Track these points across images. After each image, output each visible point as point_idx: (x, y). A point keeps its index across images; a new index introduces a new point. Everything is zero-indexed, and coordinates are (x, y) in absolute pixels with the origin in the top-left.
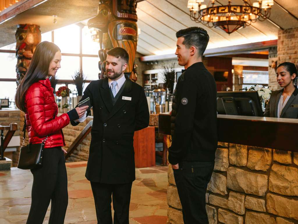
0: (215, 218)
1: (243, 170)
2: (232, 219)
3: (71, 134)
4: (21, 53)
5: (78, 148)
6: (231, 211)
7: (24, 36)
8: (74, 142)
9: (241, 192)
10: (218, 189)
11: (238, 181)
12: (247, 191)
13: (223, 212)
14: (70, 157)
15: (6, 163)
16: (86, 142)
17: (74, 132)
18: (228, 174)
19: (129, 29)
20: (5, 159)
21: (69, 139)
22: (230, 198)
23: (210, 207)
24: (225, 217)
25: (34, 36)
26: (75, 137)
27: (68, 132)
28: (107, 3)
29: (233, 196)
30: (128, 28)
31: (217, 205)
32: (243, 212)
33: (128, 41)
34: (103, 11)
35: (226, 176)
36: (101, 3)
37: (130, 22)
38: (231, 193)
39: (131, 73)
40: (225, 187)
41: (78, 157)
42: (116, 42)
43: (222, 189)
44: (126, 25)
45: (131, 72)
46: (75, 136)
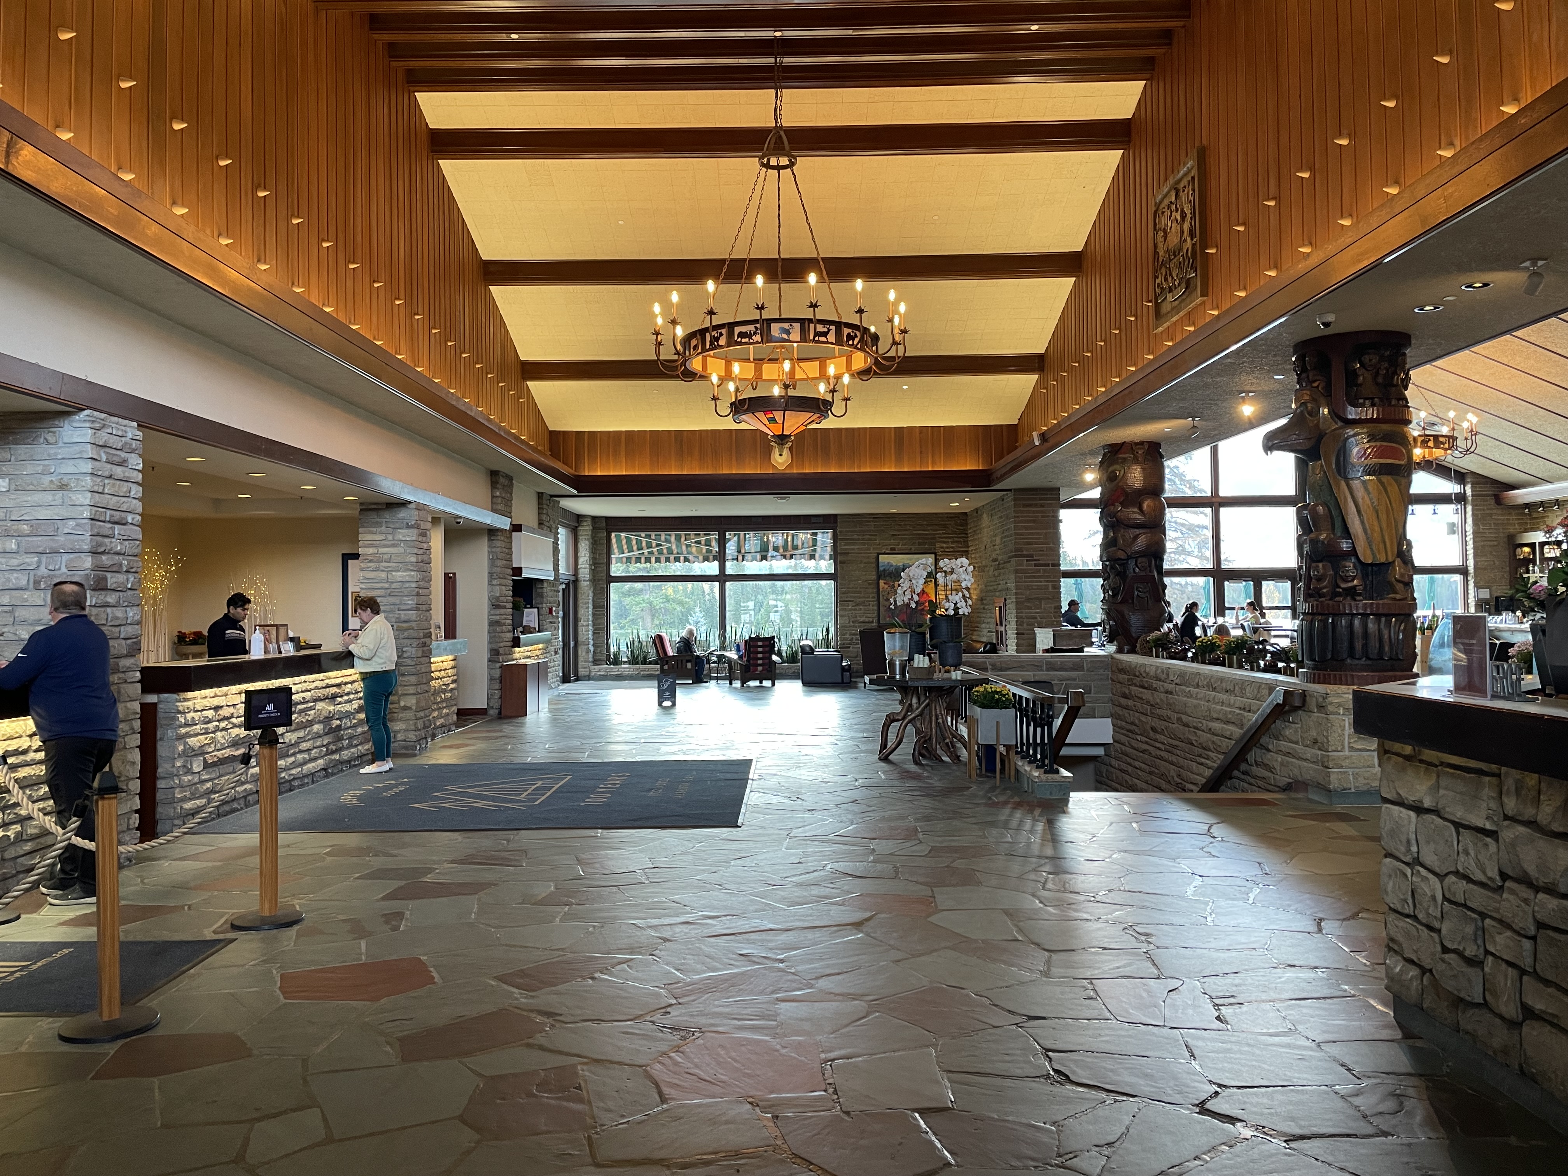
0: (1480, 942)
1: (1529, 830)
2: (1511, 944)
3: (1232, 720)
4: (1113, 515)
5: (1251, 757)
6: (1509, 927)
7: (1120, 471)
8: (1237, 742)
9: (1526, 881)
10: (1484, 873)
11: (1521, 856)
12: (1537, 879)
13: (1493, 926)
14: (1231, 778)
15: (1059, 779)
16: (1268, 744)
17: (1238, 714)
18: (1500, 838)
19: (1381, 446)
20: (1057, 772)
21: (1228, 734)
22: (1505, 896)
23: (1469, 913)
24: (1498, 938)
25: (1144, 469)
26: (1242, 729)
27: (1226, 713)
28: (1315, 385)
29: (1512, 892)
30: (1378, 444)
31: (1482, 909)
32: (1532, 931)
33: (1379, 481)
34: (1307, 407)
35: (1497, 841)
36: (1301, 385)
37: (1386, 427)
38: (1508, 884)
39: (1394, 562)
40: (1496, 869)
41: (1252, 781)
42: (1343, 483)
43: (1490, 874)
44: (1372, 438)
45: (1390, 560)
46: (1241, 726)
